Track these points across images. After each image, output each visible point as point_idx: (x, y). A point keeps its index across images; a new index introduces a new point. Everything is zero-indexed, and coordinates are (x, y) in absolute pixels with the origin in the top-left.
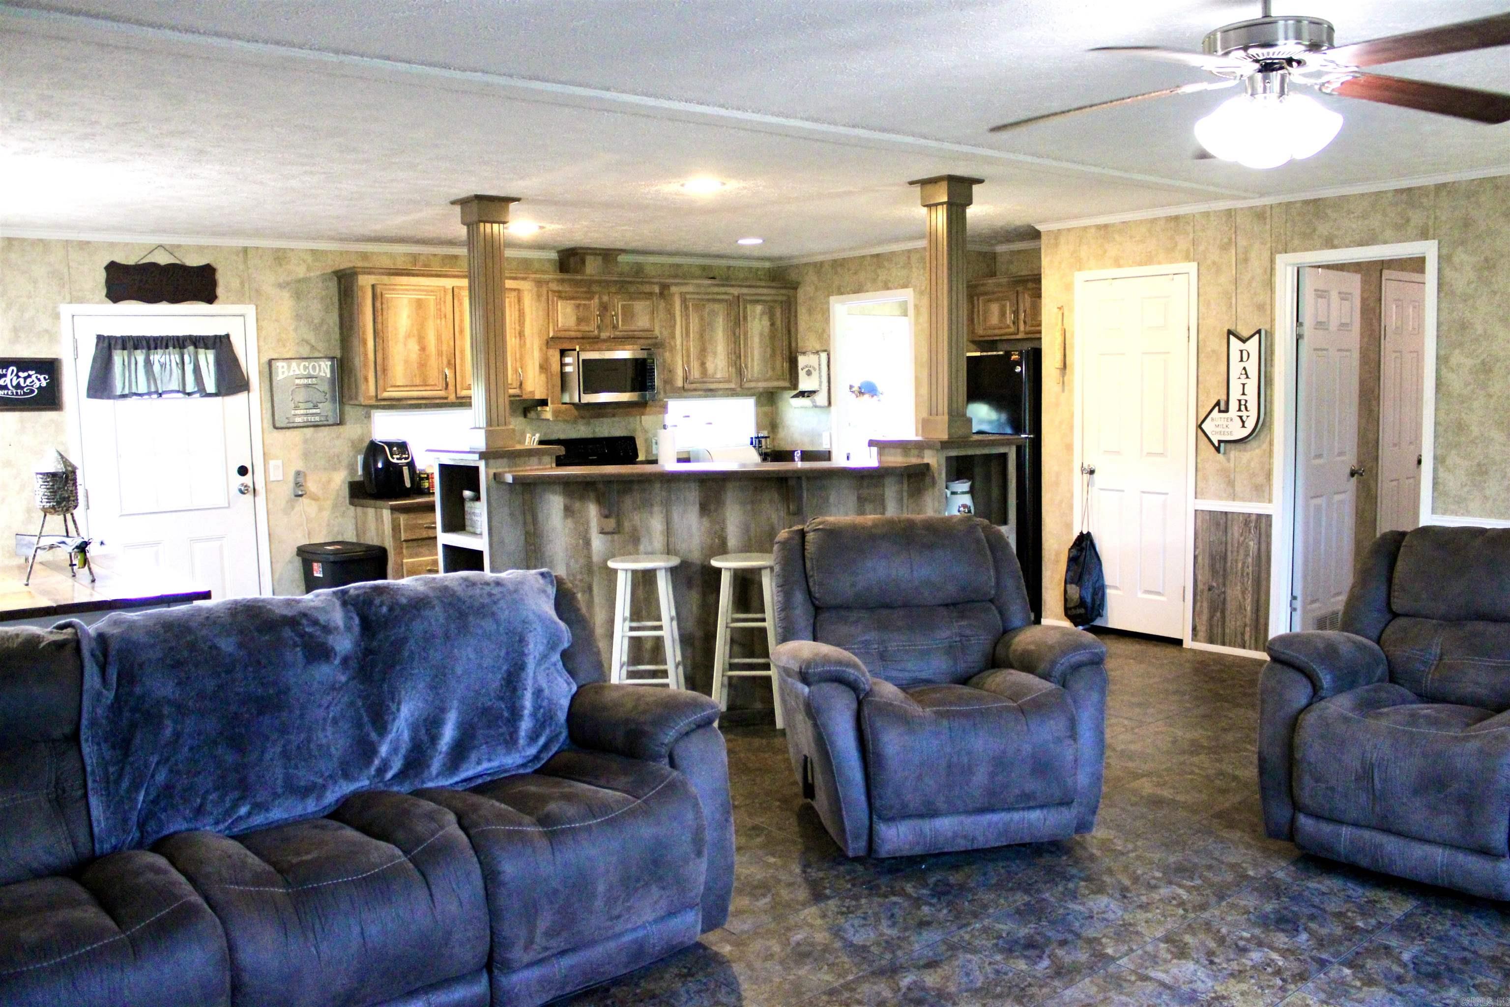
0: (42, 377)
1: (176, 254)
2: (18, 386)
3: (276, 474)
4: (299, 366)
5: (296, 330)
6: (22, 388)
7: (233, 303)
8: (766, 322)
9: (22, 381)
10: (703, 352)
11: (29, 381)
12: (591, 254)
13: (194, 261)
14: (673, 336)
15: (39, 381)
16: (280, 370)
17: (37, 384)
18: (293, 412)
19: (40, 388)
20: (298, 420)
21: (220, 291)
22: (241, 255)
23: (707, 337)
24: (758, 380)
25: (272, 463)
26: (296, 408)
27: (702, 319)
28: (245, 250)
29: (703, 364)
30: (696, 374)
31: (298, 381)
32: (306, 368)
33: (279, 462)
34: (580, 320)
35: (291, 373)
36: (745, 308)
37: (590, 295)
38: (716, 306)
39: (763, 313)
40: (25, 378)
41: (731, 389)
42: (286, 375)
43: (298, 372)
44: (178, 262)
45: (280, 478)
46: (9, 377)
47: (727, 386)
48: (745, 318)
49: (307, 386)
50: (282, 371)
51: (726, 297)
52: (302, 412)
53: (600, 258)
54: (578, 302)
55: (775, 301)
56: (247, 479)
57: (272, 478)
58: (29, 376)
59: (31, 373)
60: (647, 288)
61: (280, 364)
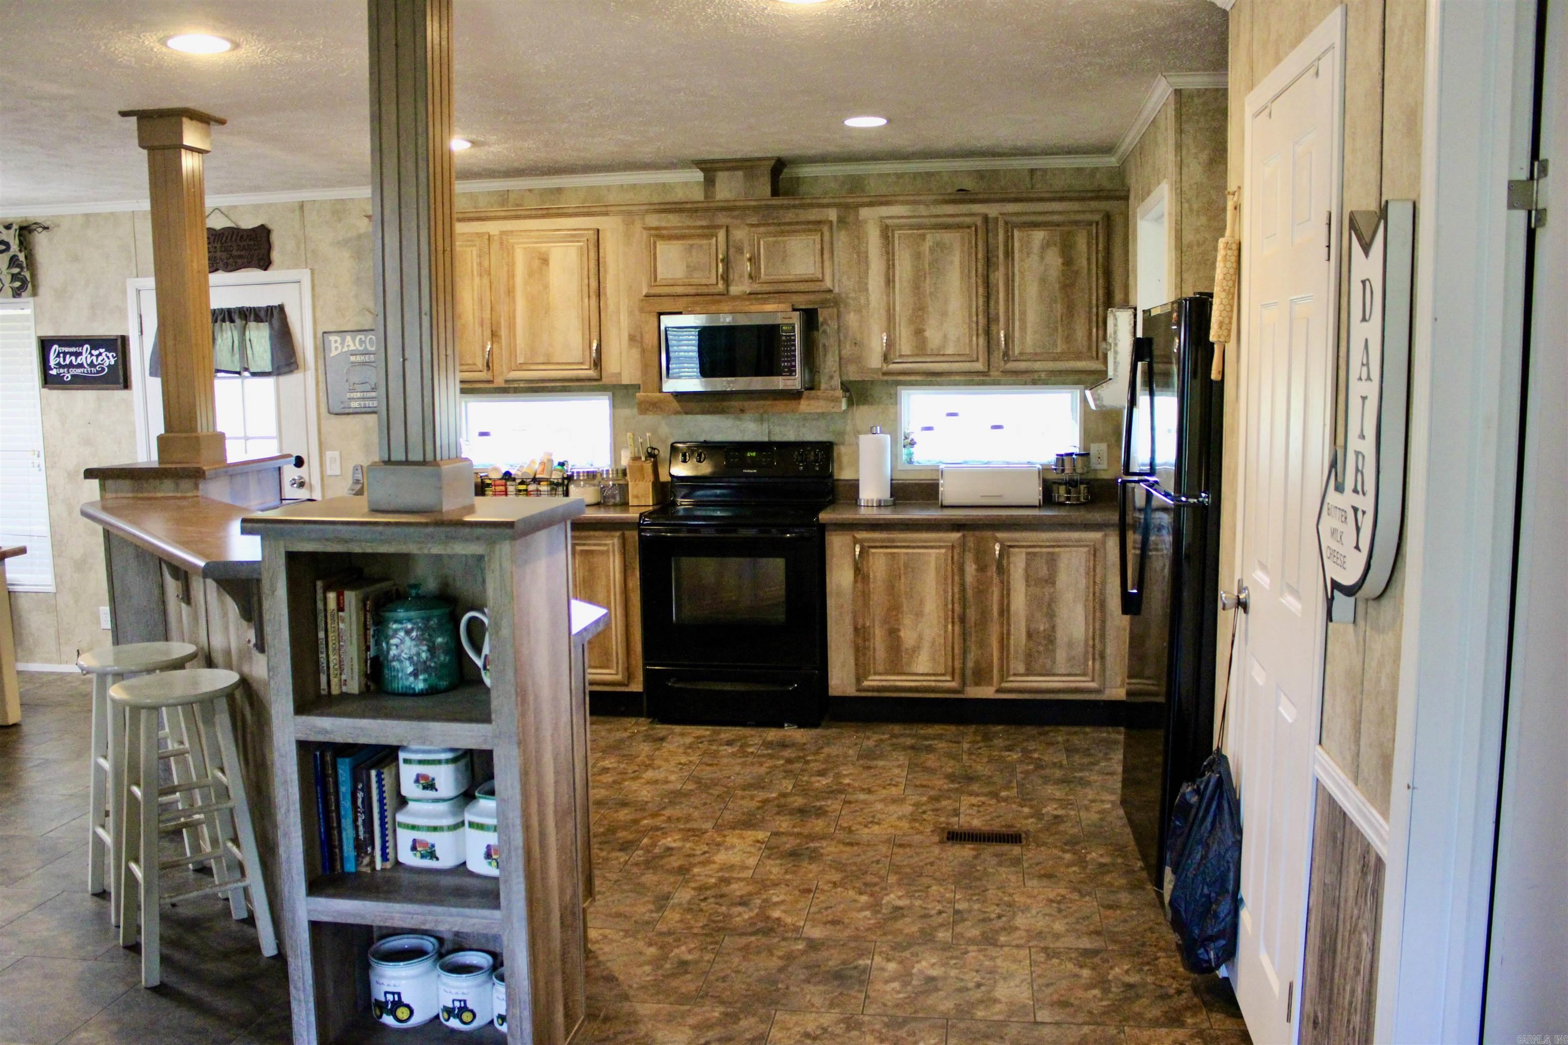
0: (110, 355)
1: (231, 216)
2: (92, 365)
3: (333, 469)
4: (354, 340)
5: (356, 296)
6: (95, 366)
7: (288, 268)
8: (1054, 259)
9: (94, 358)
10: (919, 313)
11: (100, 358)
12: (722, 169)
13: (248, 223)
14: (863, 288)
15: (108, 359)
16: (333, 345)
17: (107, 363)
18: (348, 395)
19: (109, 366)
20: (355, 404)
21: (275, 255)
22: (297, 212)
23: (927, 286)
24: (1035, 357)
25: (329, 454)
26: (353, 391)
27: (918, 256)
28: (302, 206)
29: (919, 332)
30: (905, 345)
31: (353, 358)
32: (361, 342)
33: (336, 454)
34: (691, 269)
35: (346, 349)
36: (1009, 238)
37: (709, 232)
38: (947, 237)
39: (1045, 246)
40: (97, 356)
41: (978, 373)
42: (339, 351)
43: (352, 348)
44: (232, 225)
45: (338, 472)
46: (84, 355)
47: (966, 366)
48: (1009, 254)
49: (364, 364)
50: (336, 345)
51: (968, 220)
52: (359, 395)
53: (740, 173)
54: (691, 242)
55: (1076, 223)
56: (302, 472)
57: (329, 472)
58: (100, 354)
59: (102, 350)
60: (813, 215)
61: (332, 338)
